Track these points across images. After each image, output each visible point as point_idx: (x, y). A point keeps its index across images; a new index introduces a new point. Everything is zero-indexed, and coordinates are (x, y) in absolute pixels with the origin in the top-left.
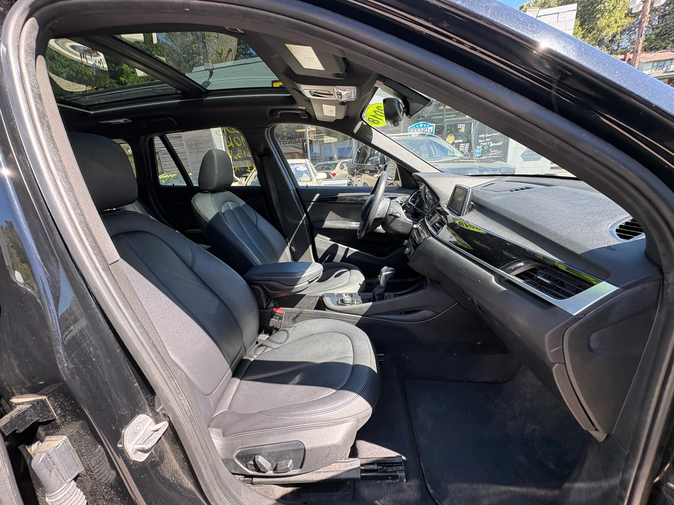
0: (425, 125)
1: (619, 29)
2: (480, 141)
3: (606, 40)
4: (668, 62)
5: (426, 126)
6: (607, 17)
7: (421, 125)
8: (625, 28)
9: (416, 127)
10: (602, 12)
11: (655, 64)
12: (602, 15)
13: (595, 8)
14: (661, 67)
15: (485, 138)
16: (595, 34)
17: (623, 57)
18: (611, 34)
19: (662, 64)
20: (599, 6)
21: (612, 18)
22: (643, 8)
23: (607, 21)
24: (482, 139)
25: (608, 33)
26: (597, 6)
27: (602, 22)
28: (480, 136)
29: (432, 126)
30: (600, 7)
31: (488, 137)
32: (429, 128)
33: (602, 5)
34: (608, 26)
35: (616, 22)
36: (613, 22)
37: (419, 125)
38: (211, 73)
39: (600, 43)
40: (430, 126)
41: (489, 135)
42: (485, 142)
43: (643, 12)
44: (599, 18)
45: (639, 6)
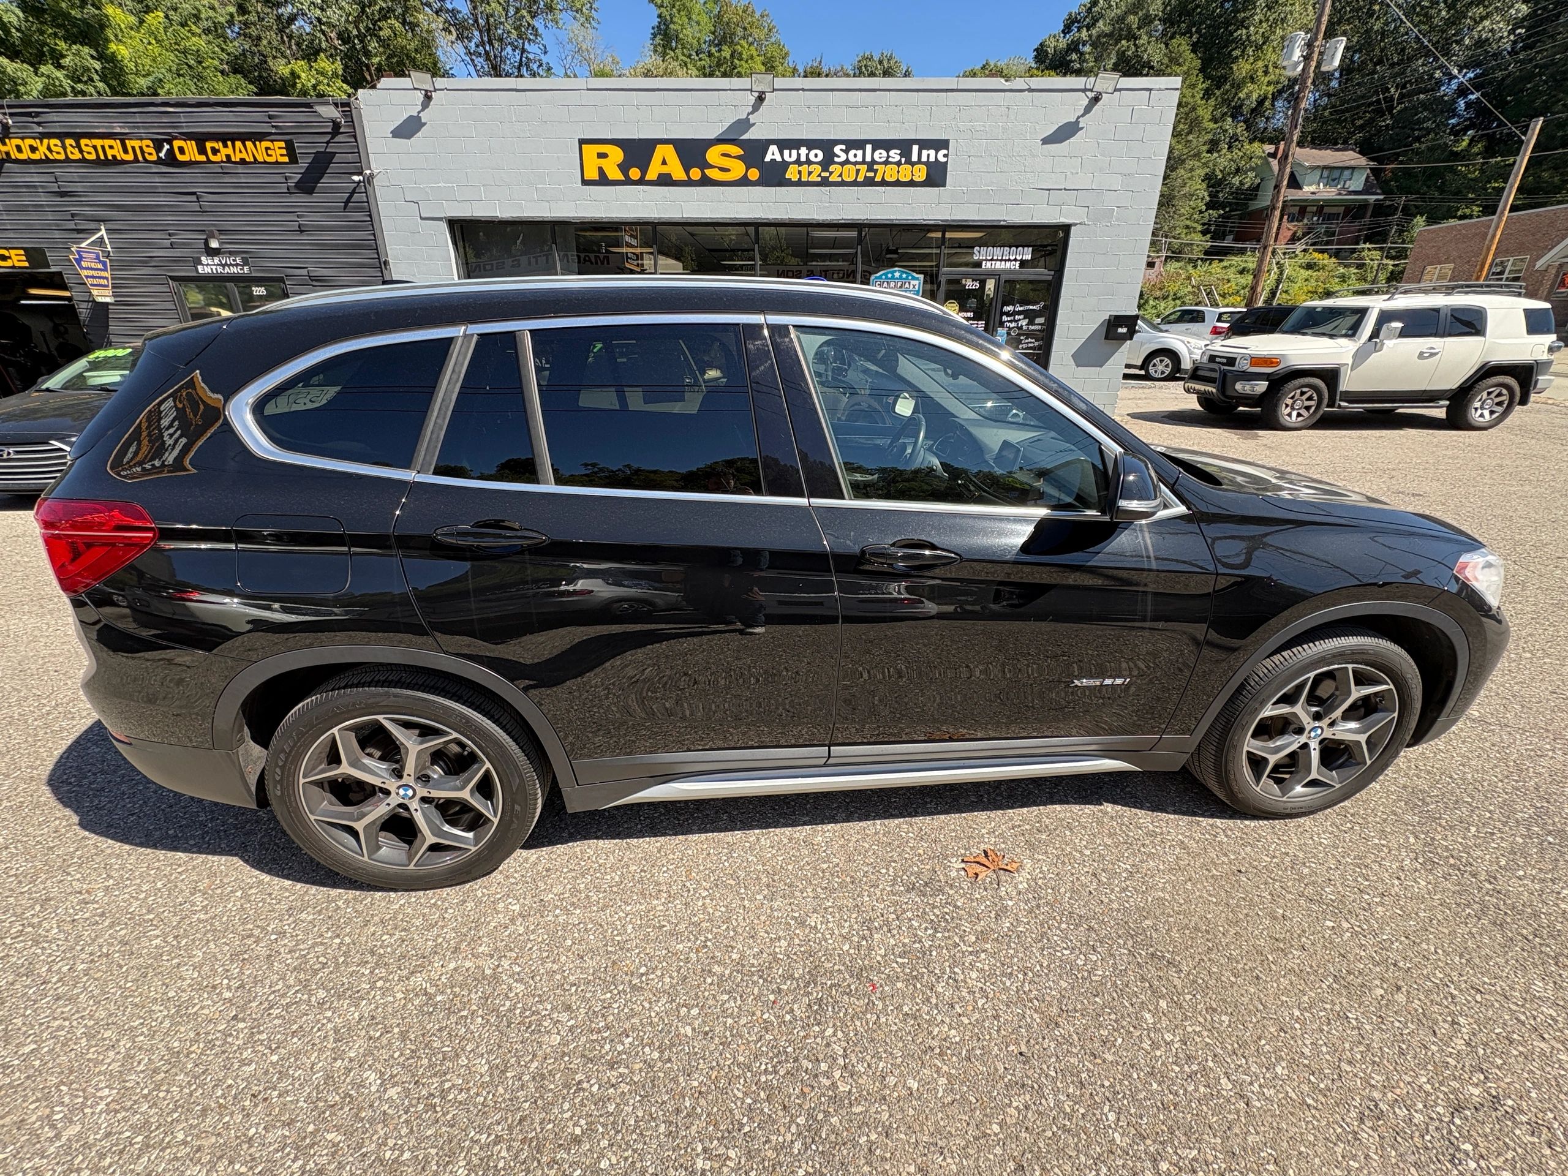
0: (904, 276)
1: (1271, 89)
2: (1005, 318)
3: (1245, 110)
4: (1347, 173)
5: (907, 278)
6: (1251, 59)
7: (897, 275)
8: (1280, 86)
9: (887, 278)
10: (1243, 45)
11: (1326, 173)
12: (1243, 52)
13: (1231, 34)
14: (1333, 180)
15: (1015, 313)
16: (1227, 91)
17: (1270, 148)
18: (1255, 96)
19: (1336, 174)
20: (1239, 32)
21: (1260, 64)
22: (1303, 70)
23: (1249, 67)
24: (1008, 314)
25: (1251, 93)
26: (1236, 31)
27: (1242, 68)
28: (1006, 309)
29: (917, 279)
30: (1241, 35)
31: (1019, 313)
32: (913, 282)
33: (1244, 31)
34: (1252, 78)
35: (1266, 73)
36: (1260, 73)
37: (893, 273)
38: (428, 97)
39: (1236, 113)
40: (914, 278)
41: (1021, 309)
42: (1015, 321)
43: (1302, 78)
44: (1237, 58)
45: (1298, 63)
